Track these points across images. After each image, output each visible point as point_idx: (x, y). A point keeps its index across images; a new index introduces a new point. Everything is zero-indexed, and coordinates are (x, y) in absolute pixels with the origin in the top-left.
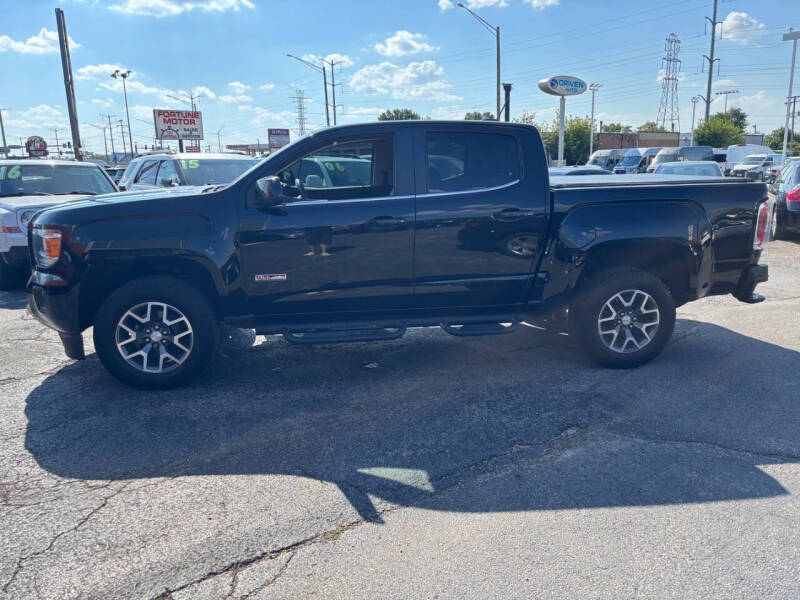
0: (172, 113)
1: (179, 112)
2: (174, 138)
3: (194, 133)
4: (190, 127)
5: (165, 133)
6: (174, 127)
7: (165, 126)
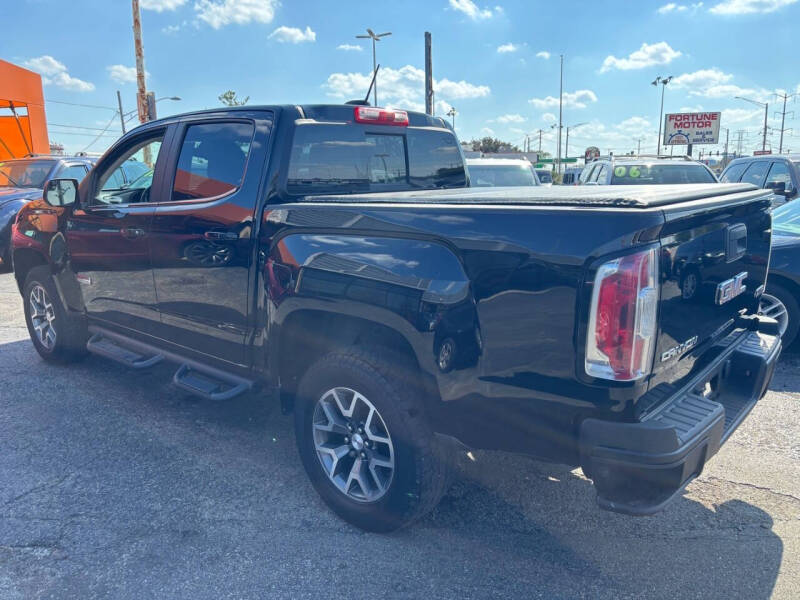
0: (685, 116)
1: (693, 115)
2: (683, 143)
3: (707, 136)
4: (704, 130)
5: (674, 138)
6: (685, 131)
7: (676, 131)
